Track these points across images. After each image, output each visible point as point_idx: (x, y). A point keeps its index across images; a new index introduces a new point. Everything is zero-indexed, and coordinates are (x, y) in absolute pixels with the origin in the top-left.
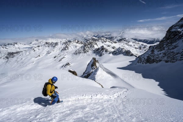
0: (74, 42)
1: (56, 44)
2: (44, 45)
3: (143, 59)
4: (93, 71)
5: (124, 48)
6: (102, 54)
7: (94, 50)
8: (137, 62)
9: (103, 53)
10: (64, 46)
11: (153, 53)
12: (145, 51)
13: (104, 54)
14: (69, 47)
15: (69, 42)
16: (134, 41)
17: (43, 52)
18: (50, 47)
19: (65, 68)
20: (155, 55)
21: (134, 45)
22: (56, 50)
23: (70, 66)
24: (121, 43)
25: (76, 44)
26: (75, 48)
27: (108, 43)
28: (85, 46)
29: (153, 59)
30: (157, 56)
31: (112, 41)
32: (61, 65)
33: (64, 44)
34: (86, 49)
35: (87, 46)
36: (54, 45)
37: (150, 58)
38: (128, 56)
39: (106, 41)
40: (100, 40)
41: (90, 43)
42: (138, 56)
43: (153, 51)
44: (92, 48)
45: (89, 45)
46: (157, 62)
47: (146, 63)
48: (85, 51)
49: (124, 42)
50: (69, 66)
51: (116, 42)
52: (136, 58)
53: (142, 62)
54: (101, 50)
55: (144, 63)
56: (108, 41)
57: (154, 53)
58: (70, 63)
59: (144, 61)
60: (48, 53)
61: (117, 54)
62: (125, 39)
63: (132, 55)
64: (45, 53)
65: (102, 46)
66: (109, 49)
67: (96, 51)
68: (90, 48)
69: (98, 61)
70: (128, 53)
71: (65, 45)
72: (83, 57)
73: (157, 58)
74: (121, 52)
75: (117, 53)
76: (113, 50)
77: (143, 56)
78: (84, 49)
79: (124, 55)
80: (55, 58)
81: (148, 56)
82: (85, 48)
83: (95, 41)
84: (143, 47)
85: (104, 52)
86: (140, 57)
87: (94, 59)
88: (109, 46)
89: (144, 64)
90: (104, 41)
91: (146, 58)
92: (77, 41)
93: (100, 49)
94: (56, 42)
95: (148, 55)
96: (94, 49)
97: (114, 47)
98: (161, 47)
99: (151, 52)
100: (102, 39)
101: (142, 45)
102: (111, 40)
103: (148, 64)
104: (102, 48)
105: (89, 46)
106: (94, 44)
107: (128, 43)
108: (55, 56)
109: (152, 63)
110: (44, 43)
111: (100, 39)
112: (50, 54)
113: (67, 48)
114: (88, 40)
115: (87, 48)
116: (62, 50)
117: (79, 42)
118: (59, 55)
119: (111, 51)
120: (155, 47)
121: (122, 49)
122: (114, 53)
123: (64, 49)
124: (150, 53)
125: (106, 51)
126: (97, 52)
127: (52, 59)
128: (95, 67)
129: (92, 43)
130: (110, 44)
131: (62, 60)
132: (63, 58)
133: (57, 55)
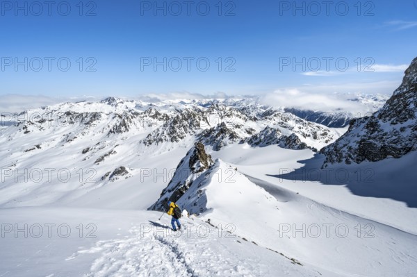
3: (346, 149)
5: (278, 130)
6: (222, 145)
7: (198, 135)
8: (326, 162)
9: (224, 140)
10: (117, 121)
13: (225, 145)
14: (132, 126)
16: (297, 118)
17: (53, 137)
18: (77, 124)
19: (109, 182)
22: (91, 133)
23: (127, 175)
24: (268, 120)
26: (147, 128)
27: (236, 120)
28: (175, 122)
31: (244, 116)
32: (101, 173)
33: (117, 118)
34: (178, 130)
35: (181, 122)
37: (371, 143)
38: (293, 148)
40: (215, 111)
41: (189, 116)
44: (193, 129)
45: (186, 120)
46: (397, 153)
47: (358, 161)
48: (174, 135)
49: (275, 118)
50: (125, 176)
51: (255, 119)
52: (314, 153)
54: (218, 134)
58: (127, 169)
59: (349, 156)
60: (68, 139)
61: (261, 144)
62: (276, 113)
63: (303, 146)
64: (59, 140)
66: (240, 134)
67: (206, 136)
68: (188, 130)
69: (210, 157)
70: (291, 142)
71: (120, 120)
72: (167, 152)
74: (271, 139)
75: (260, 141)
76: (248, 136)
78: (172, 131)
79: (280, 146)
80: (84, 152)
82: (173, 128)
83: (203, 113)
84: (321, 132)
85: (226, 139)
88: (238, 126)
92: (153, 112)
93: (214, 131)
96: (198, 132)
97: (252, 129)
98: (400, 111)
100: (221, 107)
102: (243, 113)
104: (222, 130)
105: (185, 123)
107: (286, 121)
108: (85, 147)
111: (214, 108)
112: (72, 143)
113: (123, 128)
115: (179, 127)
116: (111, 131)
118: (98, 147)
119: (244, 137)
122: (254, 142)
123: (117, 130)
125: (233, 136)
126: (206, 139)
127: (77, 157)
128: (201, 165)
129: (194, 116)
130: (240, 121)
131: (105, 158)
132: (110, 153)
133: (92, 144)
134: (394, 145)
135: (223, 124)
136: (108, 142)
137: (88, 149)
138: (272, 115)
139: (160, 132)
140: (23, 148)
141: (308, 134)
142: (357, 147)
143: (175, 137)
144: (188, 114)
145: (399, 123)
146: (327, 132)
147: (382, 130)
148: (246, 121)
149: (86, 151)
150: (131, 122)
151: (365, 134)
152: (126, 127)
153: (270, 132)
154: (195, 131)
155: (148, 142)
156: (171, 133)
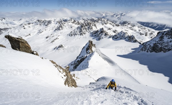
0: (70, 21)
1: (49, 22)
2: (36, 22)
3: (148, 46)
4: (87, 56)
5: (127, 33)
6: (101, 38)
7: (92, 33)
8: (141, 50)
9: (102, 36)
10: (57, 25)
11: (161, 40)
12: (151, 37)
13: (102, 38)
14: (64, 27)
15: (64, 21)
16: (140, 25)
17: (34, 31)
18: (43, 25)
19: (57, 50)
20: (164, 43)
21: (139, 30)
22: (48, 30)
24: (124, 26)
25: (72, 24)
26: (71, 28)
27: (109, 26)
28: (82, 27)
29: (161, 48)
30: (166, 44)
31: (113, 24)
32: (54, 46)
33: (58, 23)
34: (83, 30)
35: (84, 27)
36: (46, 23)
37: (157, 45)
38: (131, 42)
39: (107, 23)
40: (100, 21)
41: (88, 24)
42: (142, 43)
43: (162, 38)
44: (90, 30)
45: (87, 26)
46: (165, 51)
47: (151, 52)
48: (82, 32)
49: (128, 25)
51: (118, 25)
52: (140, 45)
53: (146, 50)
54: (100, 33)
55: (148, 51)
56: (110, 23)
57: (163, 40)
58: (63, 46)
59: (149, 49)
60: (40, 32)
61: (118, 38)
62: (129, 23)
63: (136, 41)
64: (37, 32)
65: (101, 28)
66: (110, 33)
67: (94, 33)
68: (87, 30)
69: (95, 45)
70: (131, 39)
71: (59, 24)
72: (78, 39)
73: (166, 46)
74: (122, 36)
75: (118, 37)
76: (114, 34)
77: (149, 43)
78: (81, 31)
79: (126, 40)
80: (46, 38)
81: (155, 44)
82: (81, 29)
83: (94, 22)
84: (150, 33)
85: (103, 36)
86: (145, 44)
87: (91, 42)
88: (109, 29)
89: (149, 53)
90: (104, 22)
91: (152, 45)
92: (73, 20)
93: (98, 31)
94: (49, 20)
95: (154, 42)
96: (92, 31)
97: (116, 31)
99: (159, 39)
100: (102, 20)
101: (149, 30)
103: (154, 53)
104: (102, 31)
105: (86, 27)
106: (93, 26)
107: (133, 27)
108: (47, 36)
109: (159, 52)
110: (35, 21)
111: (99, 20)
112: (42, 34)
113: (61, 28)
114: (87, 20)
115: (84, 29)
116: (56, 29)
117: (75, 22)
118: (52, 36)
119: (112, 35)
120: (165, 33)
121: (125, 33)
122: (115, 37)
124: (157, 40)
125: (106, 35)
126: (95, 35)
127: (44, 39)
128: (90, 51)
129: (90, 24)
130: (111, 26)
131: (55, 41)
132: (56, 39)
133: (49, 35)
134: (165, 47)
135: (102, 29)
136: (55, 34)
137: (48, 36)
138: (127, 24)
139: (76, 31)
140: (24, 35)
141: (143, 33)
142: (152, 46)
143: (82, 34)
144: (88, 23)
145: (171, 38)
146: (153, 33)
147: (163, 41)
148: (114, 26)
149: (48, 38)
150: (64, 26)
151: (158, 41)
152: (62, 28)
153: (123, 34)
154: (90, 31)
155: (71, 35)
156: (80, 31)
